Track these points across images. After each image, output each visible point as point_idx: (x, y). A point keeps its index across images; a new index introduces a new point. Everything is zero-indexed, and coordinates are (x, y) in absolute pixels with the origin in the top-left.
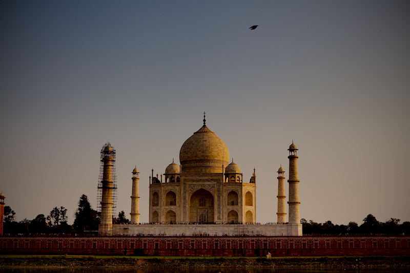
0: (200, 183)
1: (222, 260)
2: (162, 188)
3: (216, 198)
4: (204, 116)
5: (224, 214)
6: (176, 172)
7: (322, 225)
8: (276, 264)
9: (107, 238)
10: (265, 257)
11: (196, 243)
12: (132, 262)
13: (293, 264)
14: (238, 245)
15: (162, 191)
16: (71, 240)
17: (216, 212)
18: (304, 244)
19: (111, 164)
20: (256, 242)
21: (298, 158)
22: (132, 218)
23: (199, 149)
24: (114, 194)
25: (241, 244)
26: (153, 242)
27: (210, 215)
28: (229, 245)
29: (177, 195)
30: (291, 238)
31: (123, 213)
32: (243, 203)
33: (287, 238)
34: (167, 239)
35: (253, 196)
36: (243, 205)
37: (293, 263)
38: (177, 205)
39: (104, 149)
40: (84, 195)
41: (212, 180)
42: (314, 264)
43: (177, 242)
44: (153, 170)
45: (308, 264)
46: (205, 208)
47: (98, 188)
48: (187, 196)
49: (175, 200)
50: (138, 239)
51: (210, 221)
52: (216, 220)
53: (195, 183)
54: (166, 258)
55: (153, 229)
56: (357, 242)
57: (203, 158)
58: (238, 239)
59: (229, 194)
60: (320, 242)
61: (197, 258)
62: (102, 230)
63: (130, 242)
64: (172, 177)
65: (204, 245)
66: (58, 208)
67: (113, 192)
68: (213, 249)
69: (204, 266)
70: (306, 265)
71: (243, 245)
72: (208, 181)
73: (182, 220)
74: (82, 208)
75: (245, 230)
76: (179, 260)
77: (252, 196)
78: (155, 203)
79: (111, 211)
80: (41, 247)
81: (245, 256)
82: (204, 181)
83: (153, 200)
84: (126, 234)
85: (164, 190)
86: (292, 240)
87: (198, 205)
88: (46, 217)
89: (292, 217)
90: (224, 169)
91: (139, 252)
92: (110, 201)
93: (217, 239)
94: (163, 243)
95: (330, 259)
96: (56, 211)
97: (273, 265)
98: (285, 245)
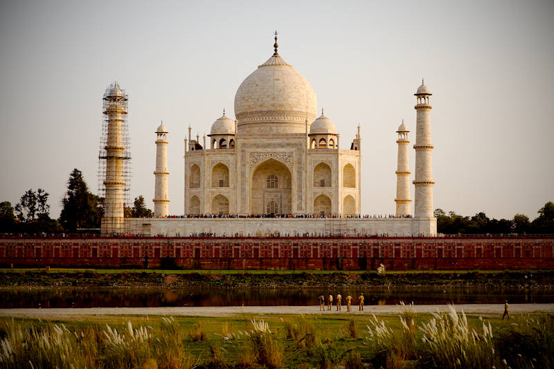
0: (269, 150)
1: (304, 276)
2: (206, 159)
3: (295, 174)
4: (276, 39)
5: (308, 201)
6: (229, 132)
7: (470, 219)
8: (393, 283)
9: (115, 241)
10: (375, 272)
11: (263, 248)
12: (158, 279)
13: (422, 284)
14: (332, 252)
15: (206, 163)
16: (57, 244)
17: (295, 198)
18: (440, 250)
19: (120, 118)
20: (361, 248)
21: (430, 108)
22: (156, 208)
23: (267, 94)
24: (126, 168)
25: (335, 251)
26: (192, 248)
27: (285, 202)
28: (315, 250)
29: (230, 169)
30: (418, 241)
31: (141, 199)
32: (340, 182)
33: (411, 241)
34: (214, 241)
35: (357, 171)
36: (340, 186)
37: (421, 281)
38: (231, 185)
39: (108, 92)
40: (76, 171)
41: (288, 144)
42: (456, 283)
43: (231, 247)
44: (190, 129)
45: (447, 283)
46: (277, 192)
47: (100, 158)
48: (247, 170)
49: (227, 178)
50: (166, 241)
51: (284, 212)
52: (295, 211)
53: (260, 150)
54: (213, 272)
55: (191, 225)
56: (527, 247)
57: (273, 109)
58: (331, 241)
59: (317, 169)
60: (465, 248)
61: (263, 272)
62: (106, 227)
63: (153, 247)
64: (222, 140)
65: (276, 251)
66: (33, 191)
67: (124, 165)
68: (290, 259)
69: (275, 286)
70: (442, 284)
71: (339, 252)
72: (282, 147)
73: (238, 210)
74: (74, 191)
75: (343, 228)
76: (234, 275)
77: (354, 171)
78: (195, 182)
79: (121, 197)
80: (7, 255)
81: (342, 270)
82: (275, 146)
83: (192, 177)
84: (147, 233)
85: (208, 162)
86: (420, 244)
87: (265, 185)
88: (13, 205)
89: (421, 207)
90: (309, 127)
91: (168, 263)
92: (120, 179)
93: (296, 242)
94: (207, 248)
95: (481, 274)
96: (30, 197)
97: (389, 285)
98: (408, 252)
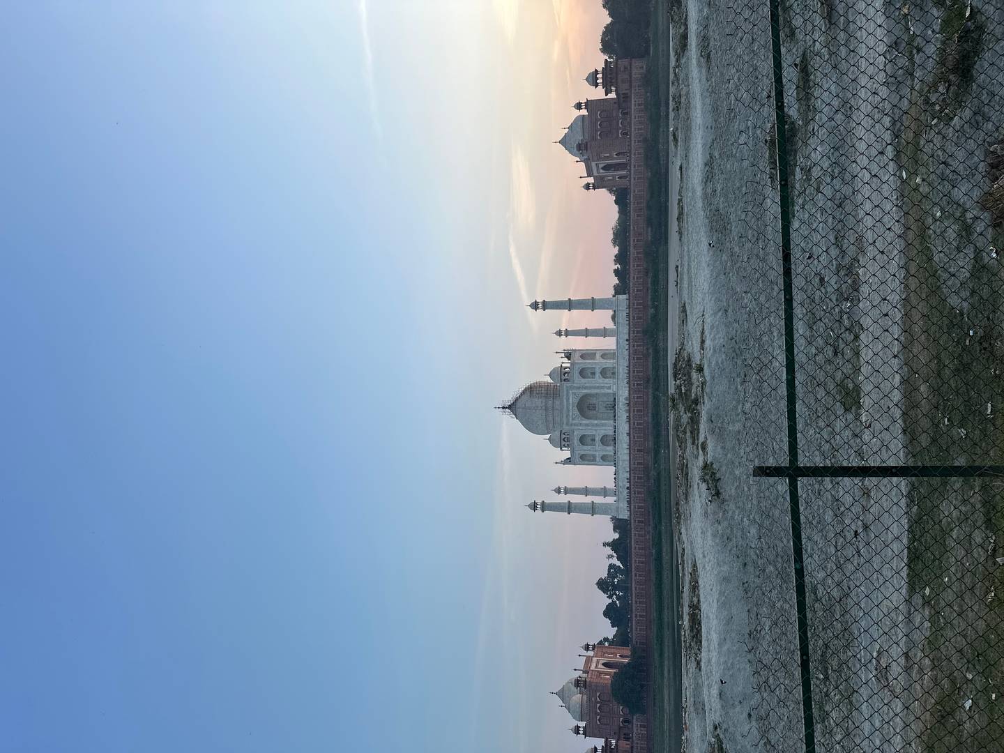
0: (571, 408)
3: (587, 391)
4: (499, 408)
5: (605, 383)
6: (559, 435)
9: (632, 508)
11: (636, 407)
14: (639, 361)
17: (602, 391)
18: (637, 291)
19: (547, 503)
20: (635, 343)
21: (544, 300)
23: (534, 411)
25: (638, 359)
26: (636, 455)
27: (606, 399)
28: (638, 372)
29: (583, 434)
30: (631, 305)
32: (592, 362)
33: (631, 310)
34: (632, 441)
36: (594, 362)
38: (594, 433)
39: (530, 509)
41: (567, 395)
43: (636, 428)
46: (598, 403)
48: (584, 422)
49: (589, 436)
50: (632, 472)
51: (612, 399)
52: (610, 391)
53: (571, 414)
55: (622, 458)
57: (543, 408)
59: (583, 377)
63: (637, 481)
64: (564, 440)
65: (638, 398)
71: (639, 356)
72: (569, 399)
73: (611, 428)
78: (592, 458)
82: (568, 404)
83: (589, 461)
84: (627, 486)
85: (578, 448)
86: (634, 303)
87: (594, 412)
89: (608, 305)
93: (632, 386)
94: (636, 444)
98: (639, 311)
